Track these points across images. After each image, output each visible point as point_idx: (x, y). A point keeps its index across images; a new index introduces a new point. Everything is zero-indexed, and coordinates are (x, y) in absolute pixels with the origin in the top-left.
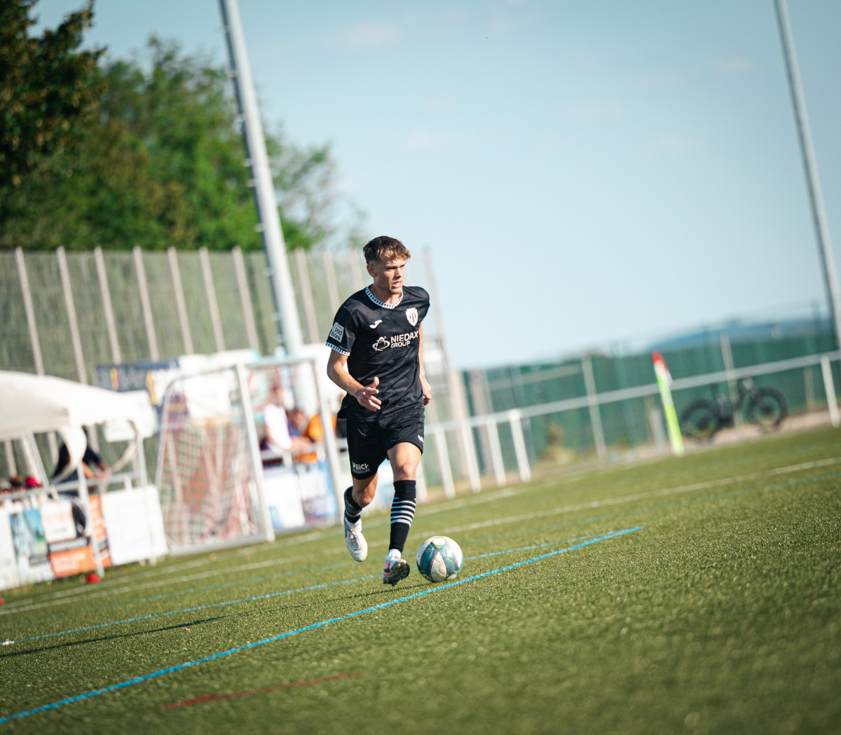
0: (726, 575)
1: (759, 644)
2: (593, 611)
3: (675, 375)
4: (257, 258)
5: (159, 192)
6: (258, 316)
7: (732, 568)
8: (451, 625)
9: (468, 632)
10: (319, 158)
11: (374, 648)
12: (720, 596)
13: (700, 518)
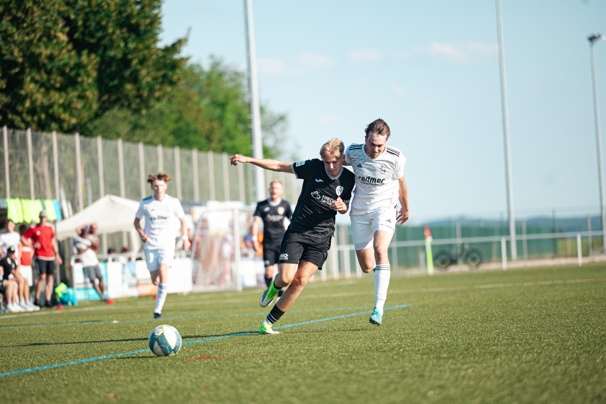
0: (450, 331)
1: (463, 364)
2: (387, 340)
3: (434, 237)
5: (207, 126)
6: (247, 187)
7: (453, 328)
8: (321, 338)
9: (329, 342)
10: (282, 118)
11: (285, 344)
12: (447, 340)
13: (439, 303)
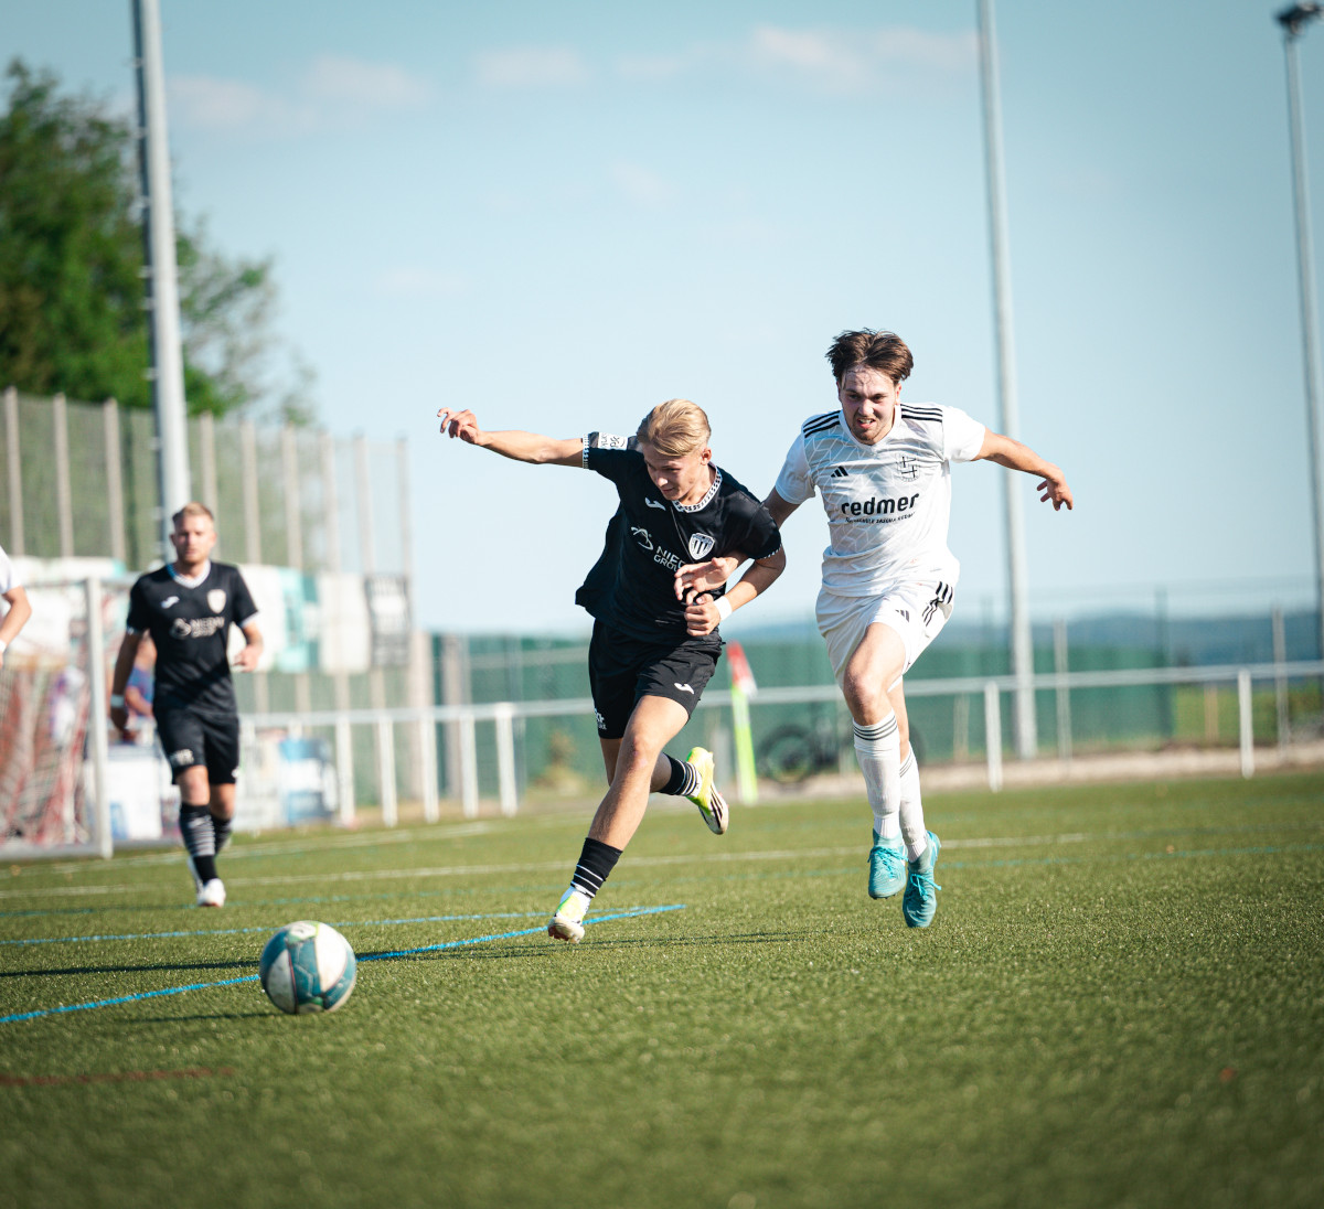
0: (809, 994)
1: (854, 1103)
2: (600, 1023)
3: (761, 682)
4: (140, 421)
6: (131, 509)
7: (820, 983)
8: (377, 1016)
9: (403, 1031)
10: (251, 278)
11: (256, 1035)
12: (799, 1024)
13: (776, 902)
